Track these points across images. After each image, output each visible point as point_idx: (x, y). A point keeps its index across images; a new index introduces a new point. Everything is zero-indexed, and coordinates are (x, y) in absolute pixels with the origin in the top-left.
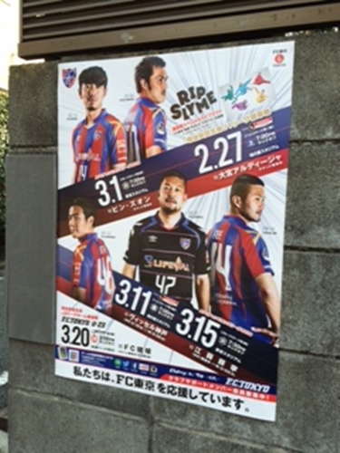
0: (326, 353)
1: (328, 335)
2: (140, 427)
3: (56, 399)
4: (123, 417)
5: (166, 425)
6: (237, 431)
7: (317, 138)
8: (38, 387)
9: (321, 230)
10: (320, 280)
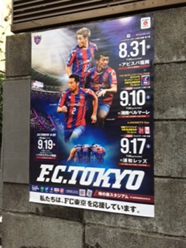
0: (180, 176)
1: (180, 166)
2: (78, 228)
4: (68, 223)
6: (132, 226)
7: (168, 62)
8: (19, 209)
9: (173, 109)
10: (174, 136)
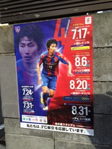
1: (109, 108)
2: (51, 142)
3: (22, 135)
4: (45, 139)
5: (59, 140)
10: (105, 91)
